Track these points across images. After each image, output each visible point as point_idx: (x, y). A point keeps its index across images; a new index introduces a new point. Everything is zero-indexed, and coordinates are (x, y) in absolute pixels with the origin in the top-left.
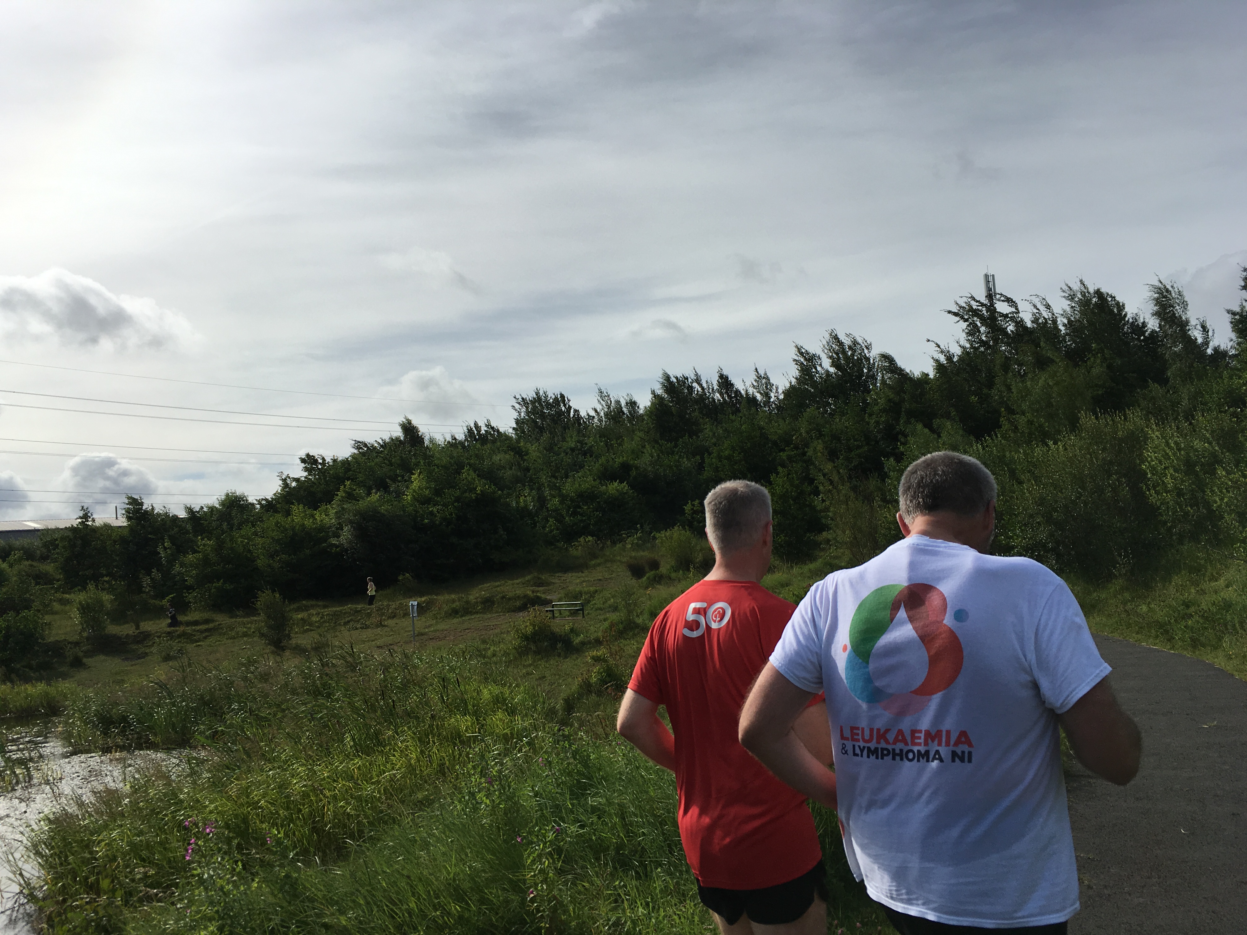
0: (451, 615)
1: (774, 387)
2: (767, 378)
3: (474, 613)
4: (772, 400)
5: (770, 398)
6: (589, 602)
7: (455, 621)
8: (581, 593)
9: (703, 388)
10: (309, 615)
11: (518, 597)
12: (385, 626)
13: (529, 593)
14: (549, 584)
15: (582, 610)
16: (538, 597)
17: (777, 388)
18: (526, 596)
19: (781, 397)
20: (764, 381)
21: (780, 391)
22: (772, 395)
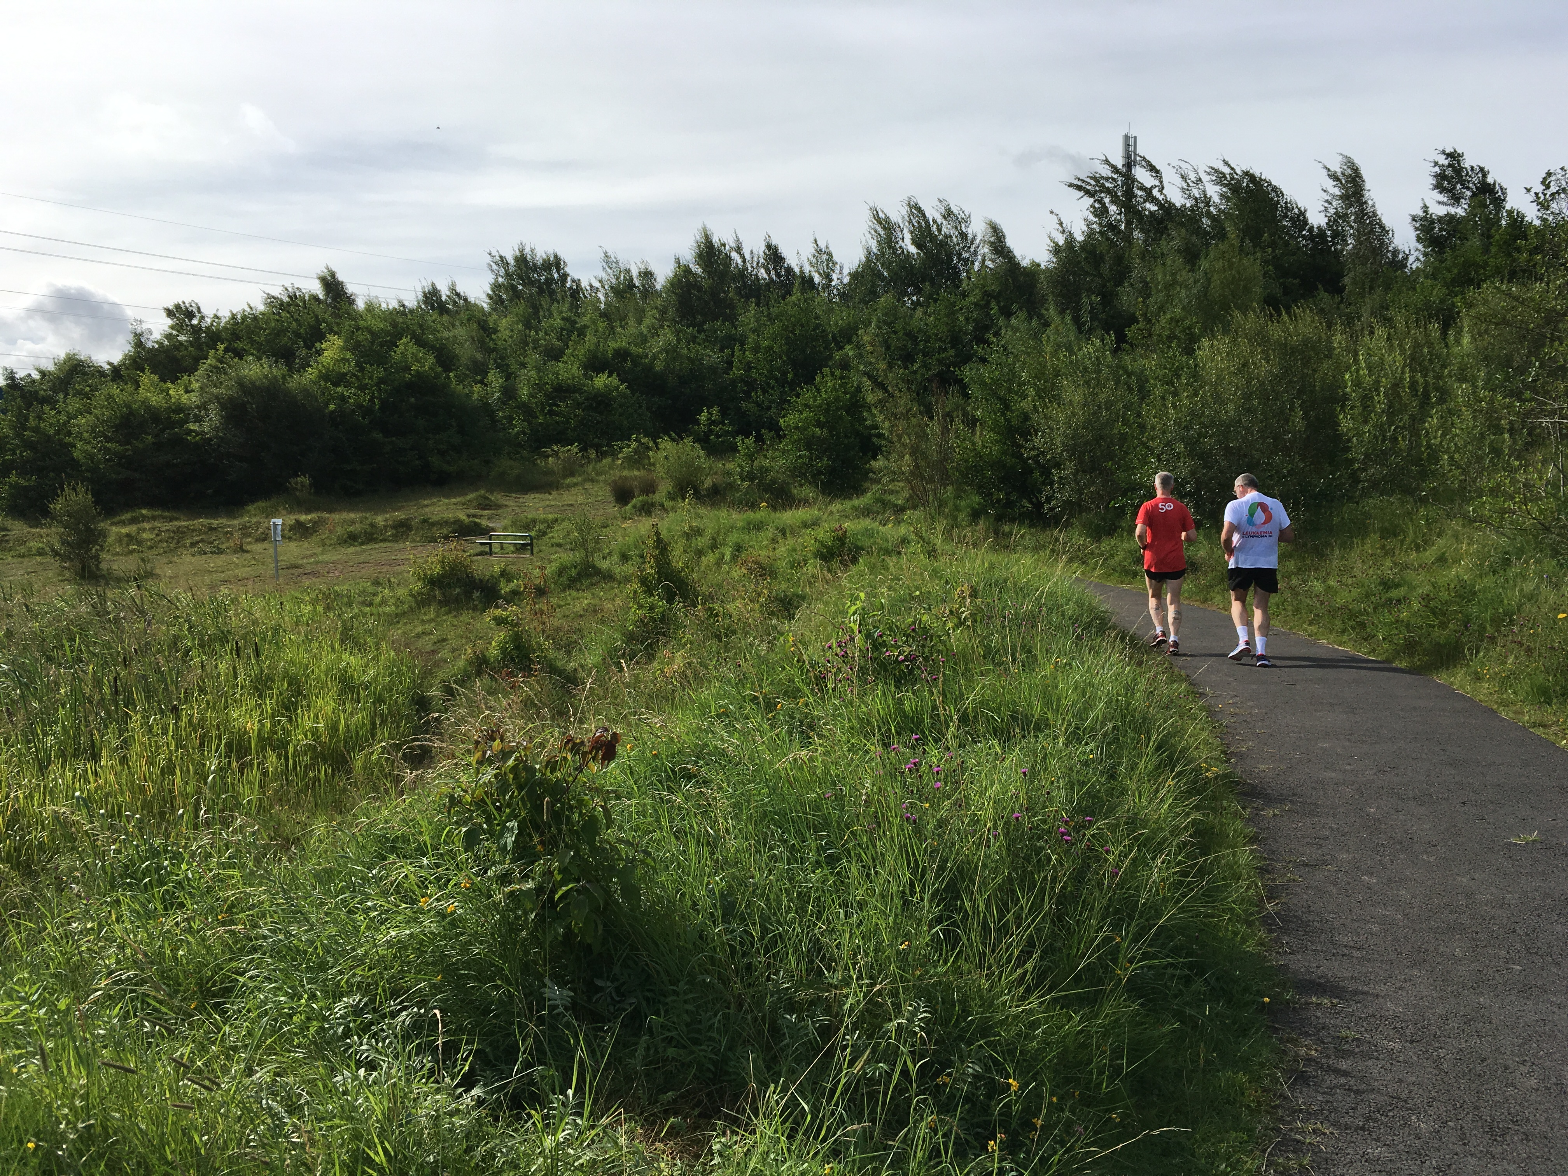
0: (346, 541)
1: (838, 266)
2: (830, 254)
3: (381, 541)
4: (833, 283)
5: (831, 280)
6: (545, 534)
7: (352, 549)
8: (534, 521)
9: (744, 261)
10: (139, 529)
11: (446, 522)
12: (247, 552)
13: (462, 516)
14: (499, 507)
15: (531, 544)
16: (476, 524)
17: (841, 268)
18: (457, 521)
19: (846, 280)
20: (825, 257)
21: (846, 271)
22: (834, 276)
